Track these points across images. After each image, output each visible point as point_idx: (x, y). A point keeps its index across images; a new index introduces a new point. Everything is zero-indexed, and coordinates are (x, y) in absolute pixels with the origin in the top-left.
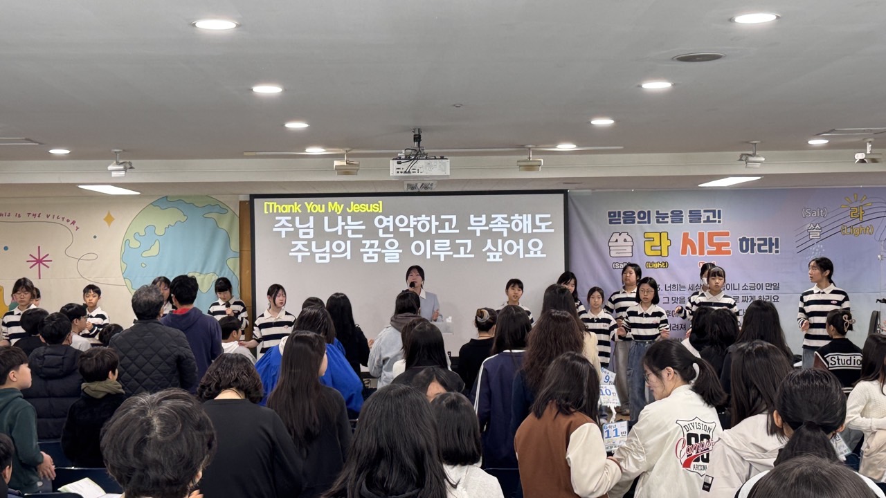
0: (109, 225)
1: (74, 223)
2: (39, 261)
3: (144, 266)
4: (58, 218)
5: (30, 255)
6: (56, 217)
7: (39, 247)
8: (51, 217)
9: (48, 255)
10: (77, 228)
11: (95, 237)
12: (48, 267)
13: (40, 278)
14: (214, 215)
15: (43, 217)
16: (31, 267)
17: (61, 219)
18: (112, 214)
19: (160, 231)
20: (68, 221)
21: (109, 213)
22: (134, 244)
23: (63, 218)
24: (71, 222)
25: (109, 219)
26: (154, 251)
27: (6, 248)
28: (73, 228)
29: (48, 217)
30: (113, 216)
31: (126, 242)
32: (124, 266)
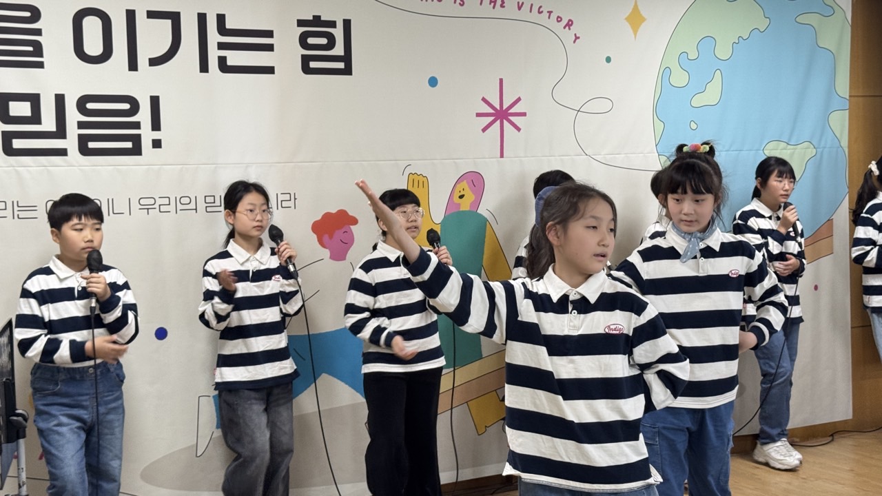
0: (635, 32)
1: (569, 24)
2: (501, 115)
3: (694, 126)
4: (540, 12)
5: (484, 100)
6: (535, 9)
7: (501, 81)
8: (526, 8)
9: (519, 100)
10: (577, 38)
11: (608, 60)
12: (518, 129)
13: (502, 156)
14: (813, 19)
15: (511, 9)
16: (484, 130)
17: (545, 14)
18: (640, 8)
19: (723, 51)
20: (559, 19)
21: (636, 8)
22: (679, 78)
23: (550, 12)
24: (564, 22)
25: (636, 20)
26: (712, 94)
27: (433, 82)
28: (568, 35)
29: (520, 8)
30: (643, 13)
31: (666, 72)
32: (660, 126)
